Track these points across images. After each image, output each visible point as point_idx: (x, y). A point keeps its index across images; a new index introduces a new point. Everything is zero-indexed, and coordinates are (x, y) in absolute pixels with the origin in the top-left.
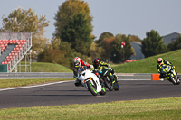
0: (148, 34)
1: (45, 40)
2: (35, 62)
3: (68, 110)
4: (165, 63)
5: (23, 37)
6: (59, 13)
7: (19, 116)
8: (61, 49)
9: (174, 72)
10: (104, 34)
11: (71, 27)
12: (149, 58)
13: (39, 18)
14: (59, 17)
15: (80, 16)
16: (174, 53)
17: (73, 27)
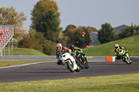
0: (103, 26)
1: (24, 31)
2: (16, 48)
3: (42, 84)
4: (121, 48)
5: (7, 29)
6: (34, 10)
7: (4, 89)
8: (36, 37)
9: (127, 55)
10: (69, 26)
11: (43, 21)
12: (104, 45)
13: (19, 14)
14: (34, 13)
15: (50, 12)
16: (123, 40)
17: (45, 20)
